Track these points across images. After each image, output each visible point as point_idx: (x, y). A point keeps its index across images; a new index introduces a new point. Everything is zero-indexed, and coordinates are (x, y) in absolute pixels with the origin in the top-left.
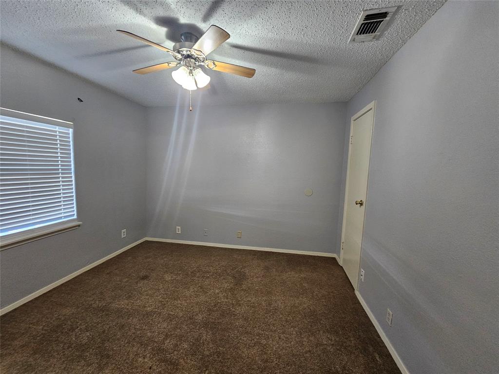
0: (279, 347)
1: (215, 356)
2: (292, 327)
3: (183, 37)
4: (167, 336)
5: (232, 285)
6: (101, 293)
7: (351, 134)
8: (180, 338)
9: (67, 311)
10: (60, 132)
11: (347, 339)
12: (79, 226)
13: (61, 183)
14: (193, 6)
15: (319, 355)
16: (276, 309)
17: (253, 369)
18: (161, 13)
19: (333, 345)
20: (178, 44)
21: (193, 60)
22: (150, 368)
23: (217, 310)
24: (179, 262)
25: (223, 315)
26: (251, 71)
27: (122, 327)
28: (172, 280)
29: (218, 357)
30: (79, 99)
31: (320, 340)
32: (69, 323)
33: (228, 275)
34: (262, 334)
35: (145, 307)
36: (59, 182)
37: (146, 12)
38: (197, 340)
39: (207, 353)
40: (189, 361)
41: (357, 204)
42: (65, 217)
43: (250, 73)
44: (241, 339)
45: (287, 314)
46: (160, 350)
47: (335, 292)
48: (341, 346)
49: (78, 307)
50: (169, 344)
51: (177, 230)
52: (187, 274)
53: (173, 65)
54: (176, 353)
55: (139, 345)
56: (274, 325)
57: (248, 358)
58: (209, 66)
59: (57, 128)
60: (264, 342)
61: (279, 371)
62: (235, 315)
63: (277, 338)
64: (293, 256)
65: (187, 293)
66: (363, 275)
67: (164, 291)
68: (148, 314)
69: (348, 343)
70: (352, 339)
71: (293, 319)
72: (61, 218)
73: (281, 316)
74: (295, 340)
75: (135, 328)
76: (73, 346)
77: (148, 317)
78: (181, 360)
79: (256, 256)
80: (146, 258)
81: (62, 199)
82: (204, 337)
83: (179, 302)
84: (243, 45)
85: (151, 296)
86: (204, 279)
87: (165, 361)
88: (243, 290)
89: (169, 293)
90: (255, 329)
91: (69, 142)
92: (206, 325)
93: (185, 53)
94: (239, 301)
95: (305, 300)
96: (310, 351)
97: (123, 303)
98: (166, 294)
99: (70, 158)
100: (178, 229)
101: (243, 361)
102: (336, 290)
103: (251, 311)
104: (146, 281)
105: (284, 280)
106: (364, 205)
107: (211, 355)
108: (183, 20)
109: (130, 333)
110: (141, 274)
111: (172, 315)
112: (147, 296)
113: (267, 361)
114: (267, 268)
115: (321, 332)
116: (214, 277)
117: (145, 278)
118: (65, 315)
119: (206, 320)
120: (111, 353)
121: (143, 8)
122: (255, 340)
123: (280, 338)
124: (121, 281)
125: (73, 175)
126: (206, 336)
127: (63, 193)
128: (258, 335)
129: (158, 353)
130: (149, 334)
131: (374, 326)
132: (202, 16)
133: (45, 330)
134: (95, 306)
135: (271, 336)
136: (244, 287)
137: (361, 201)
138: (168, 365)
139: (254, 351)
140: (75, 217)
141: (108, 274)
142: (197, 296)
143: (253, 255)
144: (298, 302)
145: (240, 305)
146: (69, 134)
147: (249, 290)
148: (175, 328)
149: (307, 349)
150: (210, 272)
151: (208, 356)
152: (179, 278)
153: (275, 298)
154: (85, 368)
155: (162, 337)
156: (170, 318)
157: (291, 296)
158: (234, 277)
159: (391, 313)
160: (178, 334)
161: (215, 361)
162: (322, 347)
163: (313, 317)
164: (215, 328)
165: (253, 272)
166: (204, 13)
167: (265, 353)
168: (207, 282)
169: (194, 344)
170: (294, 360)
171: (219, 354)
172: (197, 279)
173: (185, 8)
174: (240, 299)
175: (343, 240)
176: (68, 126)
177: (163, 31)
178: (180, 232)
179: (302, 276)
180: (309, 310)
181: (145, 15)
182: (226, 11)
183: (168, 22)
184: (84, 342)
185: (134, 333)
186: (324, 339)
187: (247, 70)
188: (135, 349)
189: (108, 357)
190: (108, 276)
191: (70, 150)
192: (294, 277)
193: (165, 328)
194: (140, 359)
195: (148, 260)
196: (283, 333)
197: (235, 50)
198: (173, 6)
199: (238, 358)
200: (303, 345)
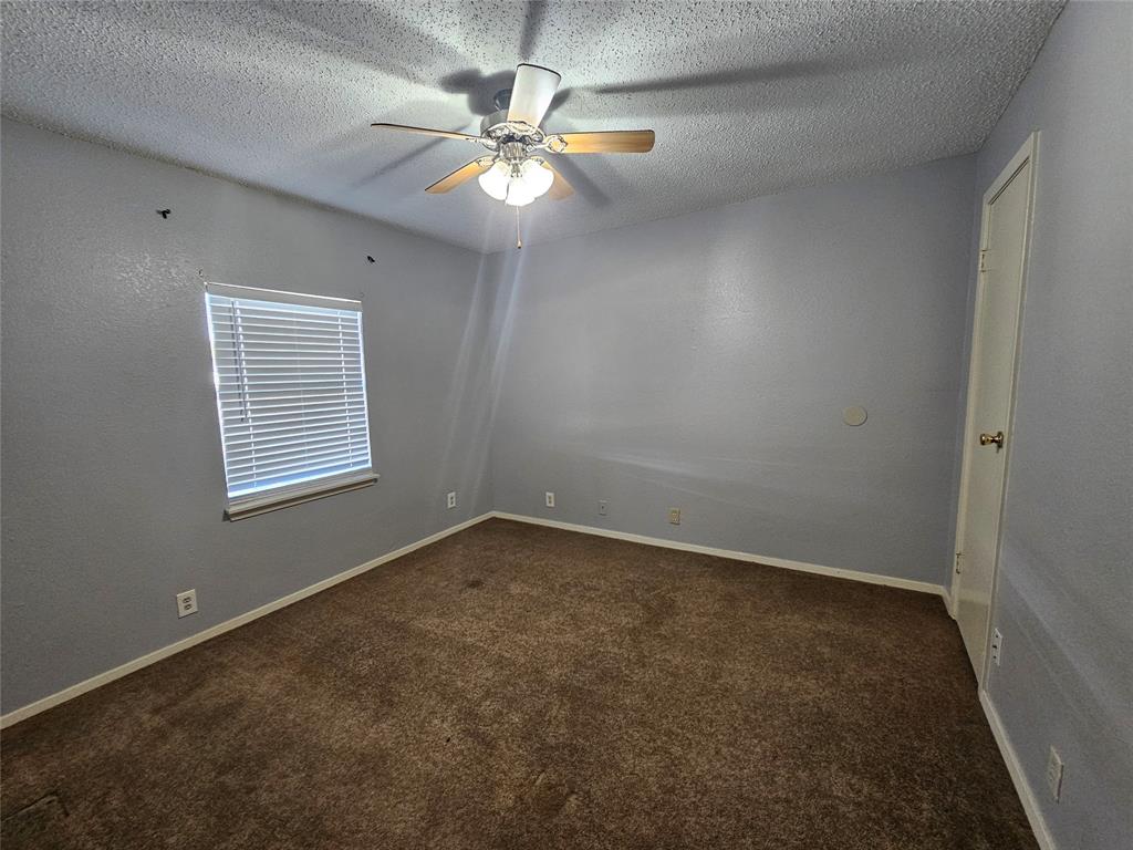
0: (709, 771)
1: (566, 752)
2: (756, 736)
3: (497, 102)
4: (487, 694)
5: (637, 622)
6: (403, 600)
7: (984, 244)
8: (511, 702)
9: (350, 621)
10: (343, 320)
11: (908, 801)
12: (375, 480)
13: (347, 407)
14: (494, 36)
15: (810, 818)
16: (727, 690)
17: (637, 797)
18: (448, 69)
19: (859, 804)
20: (487, 118)
21: (520, 144)
22: (448, 740)
23: (593, 666)
24: (543, 563)
25: (603, 677)
26: (644, 137)
27: (421, 661)
28: (520, 594)
29: (572, 755)
30: (369, 258)
31: (825, 784)
32: (350, 639)
33: (635, 600)
34: (678, 735)
35: (464, 635)
36: (343, 404)
37: (422, 75)
38: (540, 713)
39: (551, 741)
40: (514, 747)
41: (983, 443)
42: (355, 464)
43: (644, 141)
44: (627, 733)
45: (752, 704)
46: (470, 715)
47: (912, 681)
48: (883, 813)
49: (366, 618)
50: (488, 708)
51: (547, 500)
52: (552, 589)
53: (486, 162)
54: (496, 726)
55: (439, 698)
56: (712, 721)
57: (631, 774)
58: (554, 148)
59: (339, 313)
60: (676, 750)
61: (694, 819)
62: (628, 683)
63: (713, 752)
64: (810, 578)
65: (544, 624)
66: (999, 646)
67: (503, 613)
68: (466, 649)
69: (909, 812)
70: (925, 806)
71: (765, 720)
72: (348, 465)
73: (735, 707)
74: (755, 767)
75: (440, 669)
76: (348, 675)
77: (464, 654)
78: (502, 743)
79: (711, 570)
80: (486, 549)
81: (349, 434)
82: (554, 712)
83: (525, 637)
84: (621, 82)
85: (479, 618)
86: (582, 603)
87: (475, 735)
88: (659, 635)
89: (510, 618)
90: (664, 721)
91: (357, 335)
92: (563, 690)
93: (499, 133)
94: (645, 656)
95: (811, 684)
96: (787, 801)
97: (429, 623)
98: (505, 619)
99: (358, 362)
100: (550, 498)
101: (619, 778)
102: (913, 677)
103: (666, 683)
104: (475, 591)
105: (768, 630)
106: (1005, 445)
107: (557, 748)
108: (488, 70)
109: (430, 675)
110: (471, 578)
111: (507, 659)
112: (472, 616)
113: (672, 790)
114: (731, 599)
115: (834, 767)
116: (603, 599)
117: (475, 584)
118: (347, 626)
119: (566, 681)
120: (396, 699)
121: (416, 70)
122: (659, 743)
123: (717, 753)
124: (435, 584)
125: (364, 392)
126: (559, 711)
127: (351, 424)
128: (669, 733)
129: (465, 720)
130: (460, 684)
131: (1015, 793)
132: (517, 50)
133: (320, 643)
134: (389, 619)
135: (699, 743)
136: (663, 630)
137: (1000, 434)
138: (479, 743)
139: (647, 763)
140: (370, 465)
141: (420, 570)
142: (560, 632)
143: (706, 565)
144: (790, 685)
145: (644, 666)
146: (356, 321)
147: (673, 640)
148: (506, 683)
149: (782, 794)
150: (598, 590)
151: (552, 747)
152: (534, 593)
153: (730, 666)
154: (357, 712)
155: (479, 693)
156: (499, 663)
157: (776, 669)
158: (647, 607)
159: (1059, 761)
160: (509, 695)
161: (564, 760)
162: (824, 802)
163: (821, 727)
164: (581, 699)
165: (694, 603)
166: (518, 43)
167: (672, 775)
168: (587, 608)
169: (530, 719)
170: (740, 807)
171: (574, 750)
172: (569, 599)
173: (482, 45)
174: (646, 654)
175: (959, 547)
176: (354, 308)
177: (461, 101)
178: (552, 505)
179: (820, 627)
180: (816, 710)
181: (424, 83)
182: (558, 24)
183: (462, 82)
184: (363, 673)
185: (436, 677)
186: (839, 785)
187: (638, 137)
188: (432, 703)
189: (391, 704)
190: (419, 573)
191: (358, 348)
192: (797, 628)
193: (487, 679)
194: (436, 721)
195: (488, 553)
196: (730, 744)
197: (608, 98)
198: (461, 50)
199: (611, 767)
200: (776, 782)
